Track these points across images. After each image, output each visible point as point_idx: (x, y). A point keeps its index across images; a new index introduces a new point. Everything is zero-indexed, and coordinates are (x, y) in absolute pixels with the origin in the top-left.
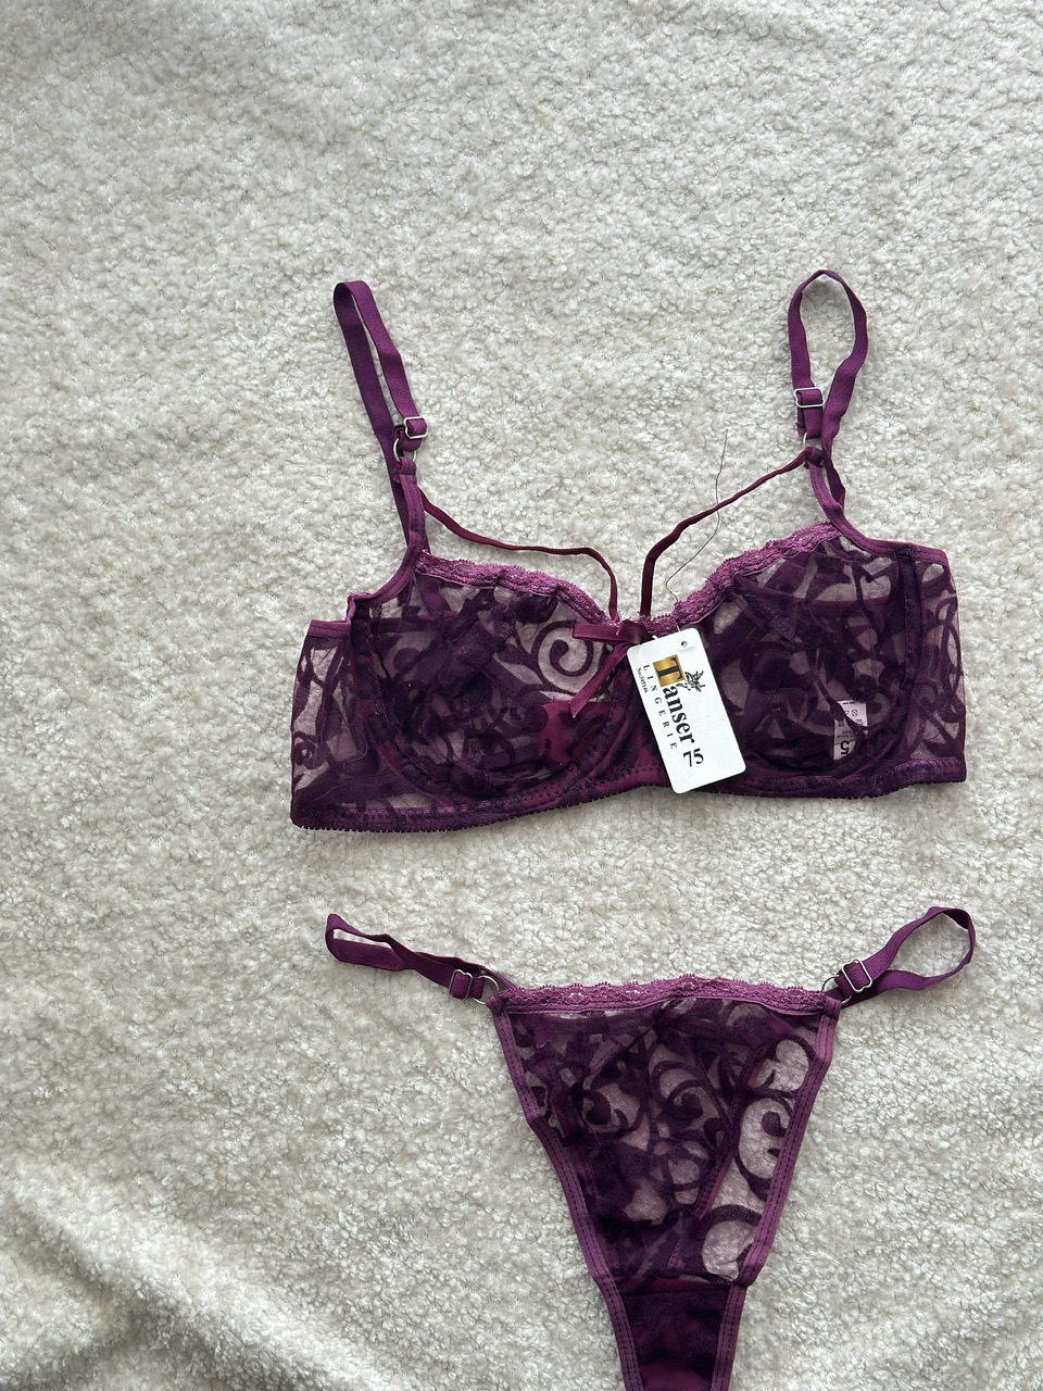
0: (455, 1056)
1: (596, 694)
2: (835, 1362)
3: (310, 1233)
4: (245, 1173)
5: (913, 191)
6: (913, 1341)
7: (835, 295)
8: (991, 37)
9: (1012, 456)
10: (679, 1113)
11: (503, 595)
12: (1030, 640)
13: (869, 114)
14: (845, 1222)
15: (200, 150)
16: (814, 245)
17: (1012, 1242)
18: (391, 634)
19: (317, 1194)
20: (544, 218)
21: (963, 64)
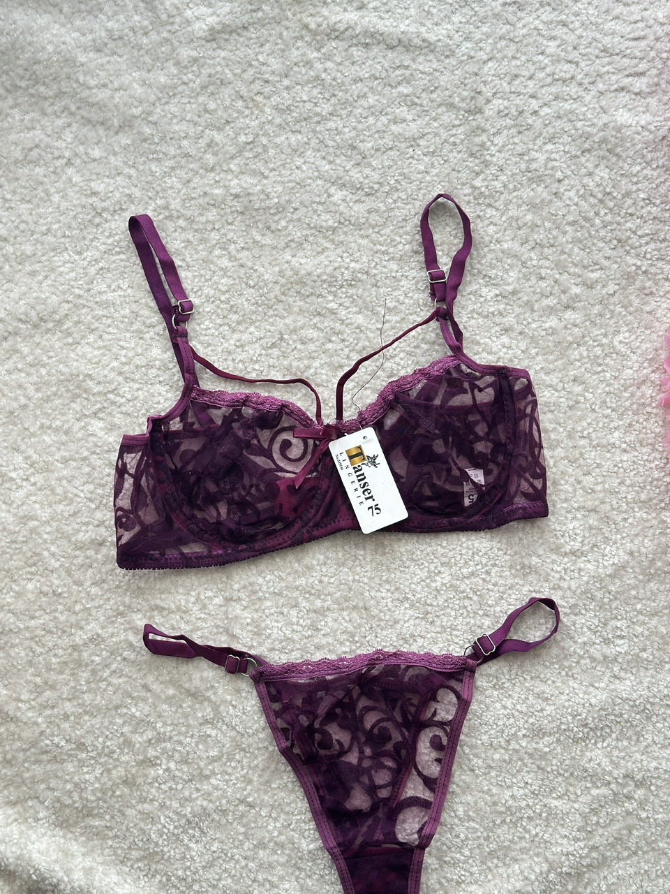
0: (231, 711)
1: (311, 472)
3: (143, 831)
4: (99, 795)
5: (496, 141)
6: (533, 877)
7: (450, 210)
8: (540, 39)
9: (567, 307)
10: (377, 739)
11: (248, 412)
12: (585, 424)
13: (465, 93)
14: (486, 803)
15: (38, 134)
16: (435, 178)
17: (593, 810)
18: (177, 441)
19: (146, 806)
20: (262, 169)
21: (523, 58)
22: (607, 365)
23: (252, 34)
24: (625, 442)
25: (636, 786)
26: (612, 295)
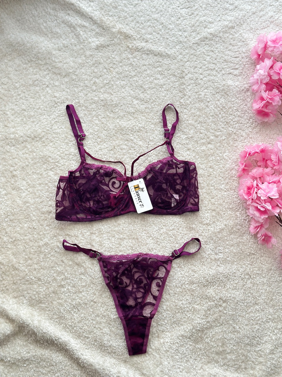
0: (90, 270)
1: (121, 193)
2: (171, 336)
3: (58, 309)
4: (44, 296)
5: (188, 88)
6: (187, 330)
7: (172, 109)
8: (205, 56)
9: (209, 143)
10: (138, 282)
11: (102, 171)
12: (213, 182)
13: (179, 72)
14: (173, 305)
15: (38, 76)
16: (168, 99)
17: (208, 309)
18: (77, 180)
19: (60, 301)
20: (111, 92)
21: (199, 61)
22: (221, 163)
23: (110, 48)
24: (226, 188)
25: (223, 302)
26: (224, 140)
